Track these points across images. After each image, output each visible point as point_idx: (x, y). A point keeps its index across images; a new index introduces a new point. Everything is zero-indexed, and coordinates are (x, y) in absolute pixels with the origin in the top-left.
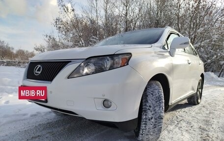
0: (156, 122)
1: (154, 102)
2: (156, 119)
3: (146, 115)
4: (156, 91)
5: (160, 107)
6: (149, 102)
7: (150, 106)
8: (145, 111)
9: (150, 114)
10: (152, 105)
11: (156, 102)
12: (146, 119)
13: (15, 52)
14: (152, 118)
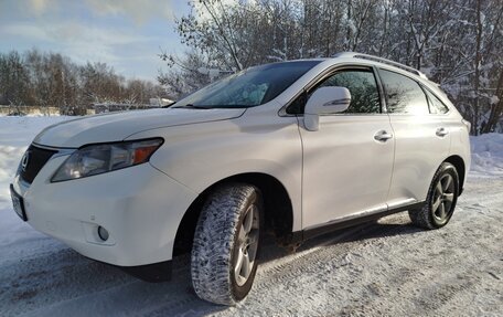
0: (213, 270)
1: (213, 232)
2: (213, 264)
3: (196, 255)
4: (225, 211)
5: (222, 243)
6: (205, 230)
7: (205, 239)
8: (196, 247)
9: (203, 254)
10: (208, 237)
11: (218, 232)
12: (196, 262)
13: (126, 85)
14: (206, 262)
